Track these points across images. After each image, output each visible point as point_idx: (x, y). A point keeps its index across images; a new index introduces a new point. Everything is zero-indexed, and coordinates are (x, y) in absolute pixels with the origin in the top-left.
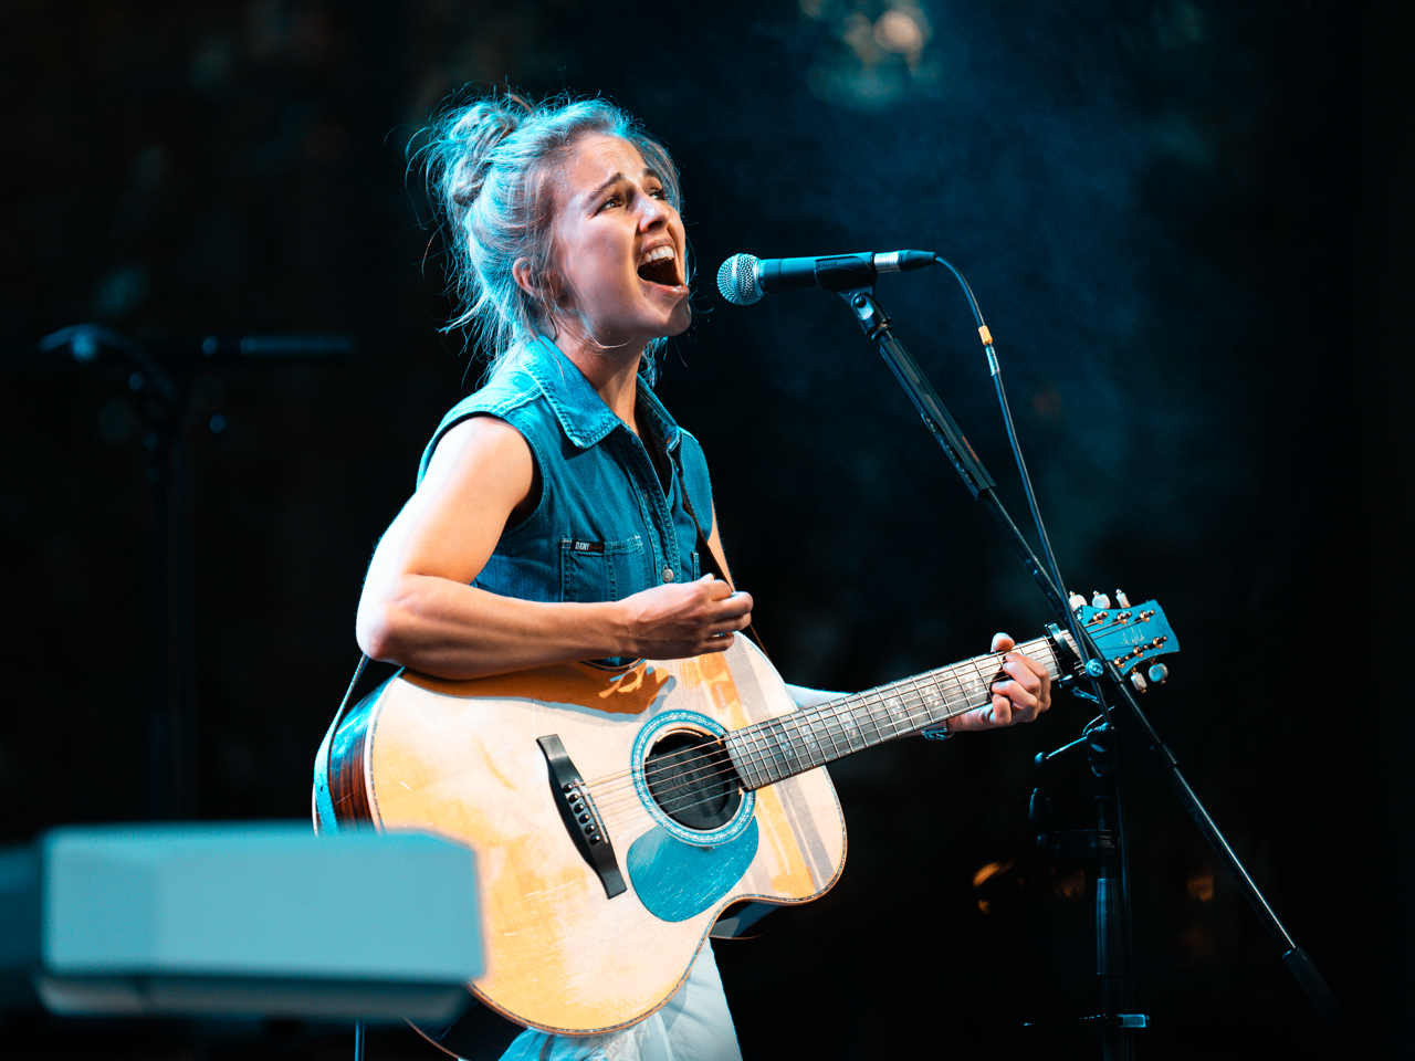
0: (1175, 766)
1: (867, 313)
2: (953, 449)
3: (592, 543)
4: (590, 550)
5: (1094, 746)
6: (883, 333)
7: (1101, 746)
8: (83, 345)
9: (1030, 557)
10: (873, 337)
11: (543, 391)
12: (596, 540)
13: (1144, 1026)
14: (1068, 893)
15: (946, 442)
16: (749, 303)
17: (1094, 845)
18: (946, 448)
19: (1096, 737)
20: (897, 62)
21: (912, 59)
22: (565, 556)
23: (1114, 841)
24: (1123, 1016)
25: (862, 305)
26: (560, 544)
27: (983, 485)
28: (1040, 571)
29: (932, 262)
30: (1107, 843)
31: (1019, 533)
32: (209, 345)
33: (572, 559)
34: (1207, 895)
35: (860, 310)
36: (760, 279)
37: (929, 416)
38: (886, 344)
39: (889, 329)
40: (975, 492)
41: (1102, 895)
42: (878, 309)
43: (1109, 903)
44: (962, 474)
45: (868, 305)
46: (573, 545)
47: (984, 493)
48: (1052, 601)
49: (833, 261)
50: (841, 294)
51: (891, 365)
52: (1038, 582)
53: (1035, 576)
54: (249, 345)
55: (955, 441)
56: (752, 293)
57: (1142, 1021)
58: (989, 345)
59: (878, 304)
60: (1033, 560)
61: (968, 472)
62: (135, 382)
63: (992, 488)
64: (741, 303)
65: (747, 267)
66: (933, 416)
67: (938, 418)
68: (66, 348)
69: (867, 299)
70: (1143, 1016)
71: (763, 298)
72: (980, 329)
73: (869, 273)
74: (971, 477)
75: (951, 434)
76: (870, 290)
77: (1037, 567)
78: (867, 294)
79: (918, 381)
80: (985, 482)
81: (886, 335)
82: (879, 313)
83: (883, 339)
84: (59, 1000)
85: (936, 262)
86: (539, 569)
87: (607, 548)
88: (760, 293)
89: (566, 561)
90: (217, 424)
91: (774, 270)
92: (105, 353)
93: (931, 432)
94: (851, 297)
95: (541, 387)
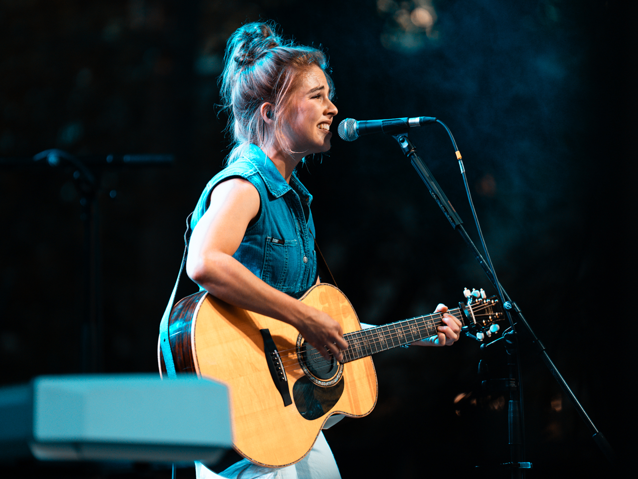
0: (544, 350)
1: (405, 145)
2: (444, 206)
3: (280, 240)
4: (278, 243)
5: (507, 341)
6: (412, 154)
7: (510, 341)
8: (53, 158)
9: (478, 255)
10: (408, 156)
11: (258, 171)
12: (281, 239)
13: (530, 467)
14: (496, 407)
15: (441, 203)
16: (352, 141)
17: (507, 385)
18: (441, 206)
19: (508, 337)
20: (421, 31)
21: (428, 30)
22: (268, 244)
23: (516, 384)
24: (520, 463)
25: (403, 141)
26: (266, 239)
27: (458, 223)
28: (483, 262)
29: (435, 122)
30: (513, 385)
31: (473, 244)
32: (109, 158)
33: (270, 246)
34: (559, 409)
35: (402, 144)
36: (357, 129)
37: (434, 192)
38: (414, 159)
39: (415, 152)
40: (454, 226)
41: (511, 408)
42: (410, 143)
43: (514, 412)
44: (448, 218)
45: (405, 141)
46: (272, 240)
47: (458, 226)
48: (488, 275)
49: (390, 122)
50: (393, 136)
51: (416, 168)
52: (482, 266)
53: (481, 264)
54: (127, 158)
55: (444, 202)
56: (354, 136)
57: (529, 465)
58: (460, 160)
59: (410, 141)
60: (480, 257)
61: (451, 217)
62: (76, 175)
63: (461, 224)
64: (348, 140)
65: (351, 124)
66: (435, 191)
67: (437, 192)
68: (45, 159)
69: (405, 139)
70: (529, 463)
71: (359, 138)
72: (456, 152)
73: (406, 127)
74: (452, 219)
75: (443, 199)
76: (406, 135)
77: (482, 260)
78: (405, 136)
79: (428, 176)
80: (458, 221)
81: (414, 155)
82: (411, 145)
83: (412, 156)
84: (40, 453)
85: (436, 122)
86: (255, 249)
87: (286, 243)
88: (357, 136)
89: (268, 247)
90: (112, 194)
91: (363, 126)
92: (62, 161)
93: (434, 199)
94: (398, 137)
95: (257, 169)
